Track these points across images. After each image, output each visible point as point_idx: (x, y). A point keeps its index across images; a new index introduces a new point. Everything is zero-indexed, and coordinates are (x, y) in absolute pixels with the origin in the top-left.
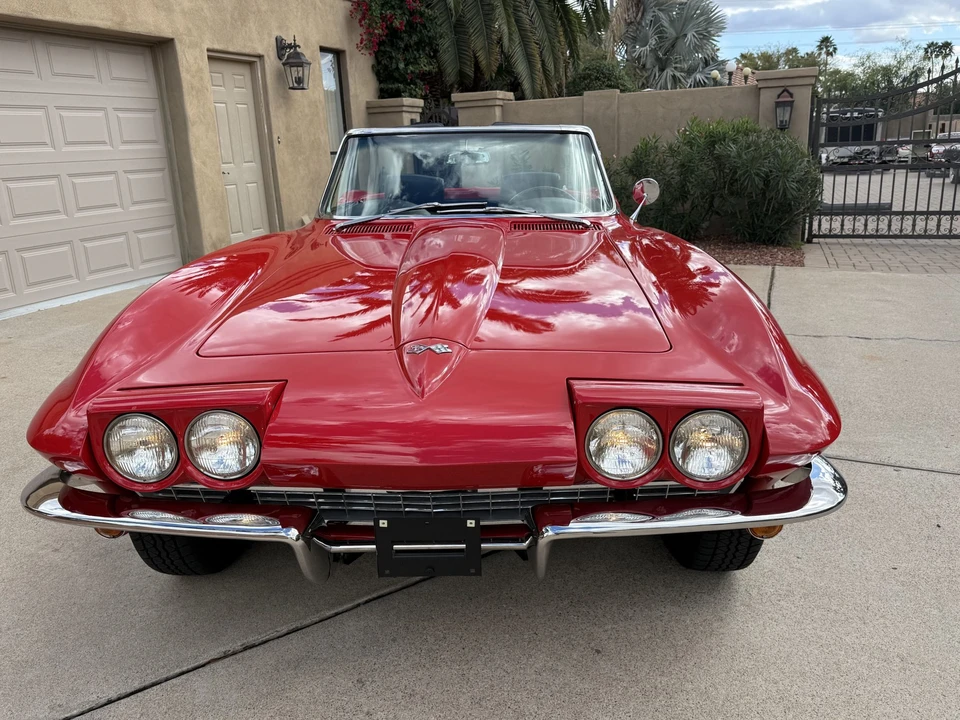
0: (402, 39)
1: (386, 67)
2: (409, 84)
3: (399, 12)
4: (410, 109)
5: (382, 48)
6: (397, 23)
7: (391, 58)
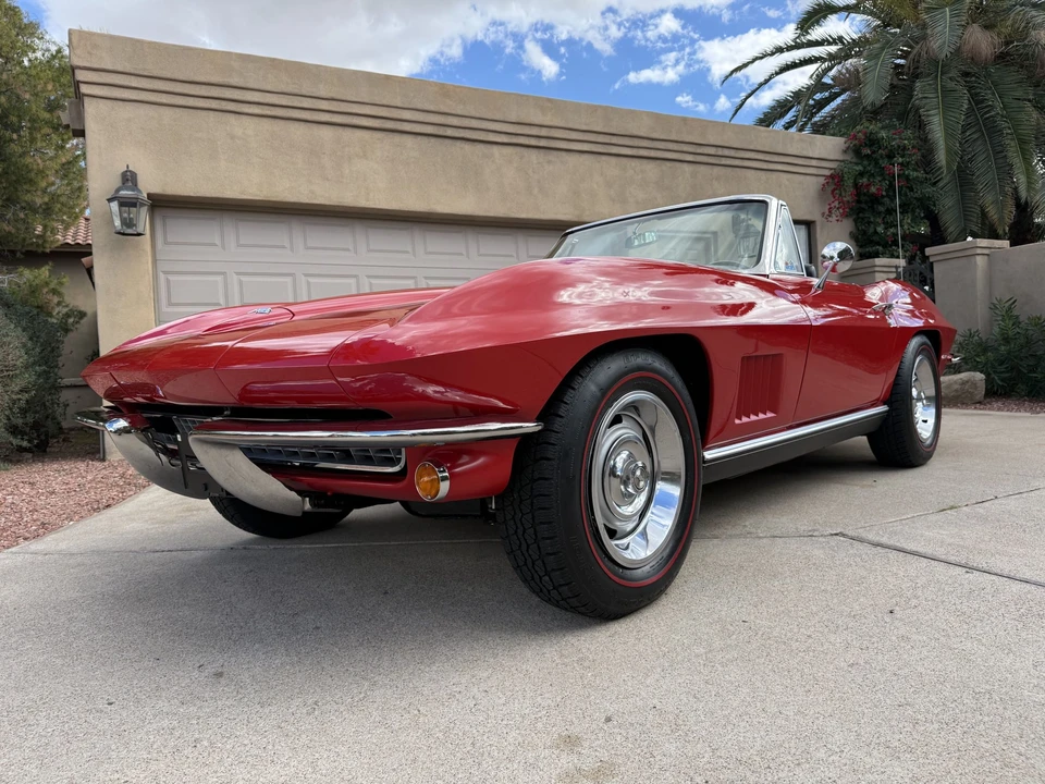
0: (882, 204)
1: (865, 233)
2: (891, 246)
3: (879, 179)
4: (885, 269)
5: (861, 215)
6: (873, 190)
7: (869, 223)
